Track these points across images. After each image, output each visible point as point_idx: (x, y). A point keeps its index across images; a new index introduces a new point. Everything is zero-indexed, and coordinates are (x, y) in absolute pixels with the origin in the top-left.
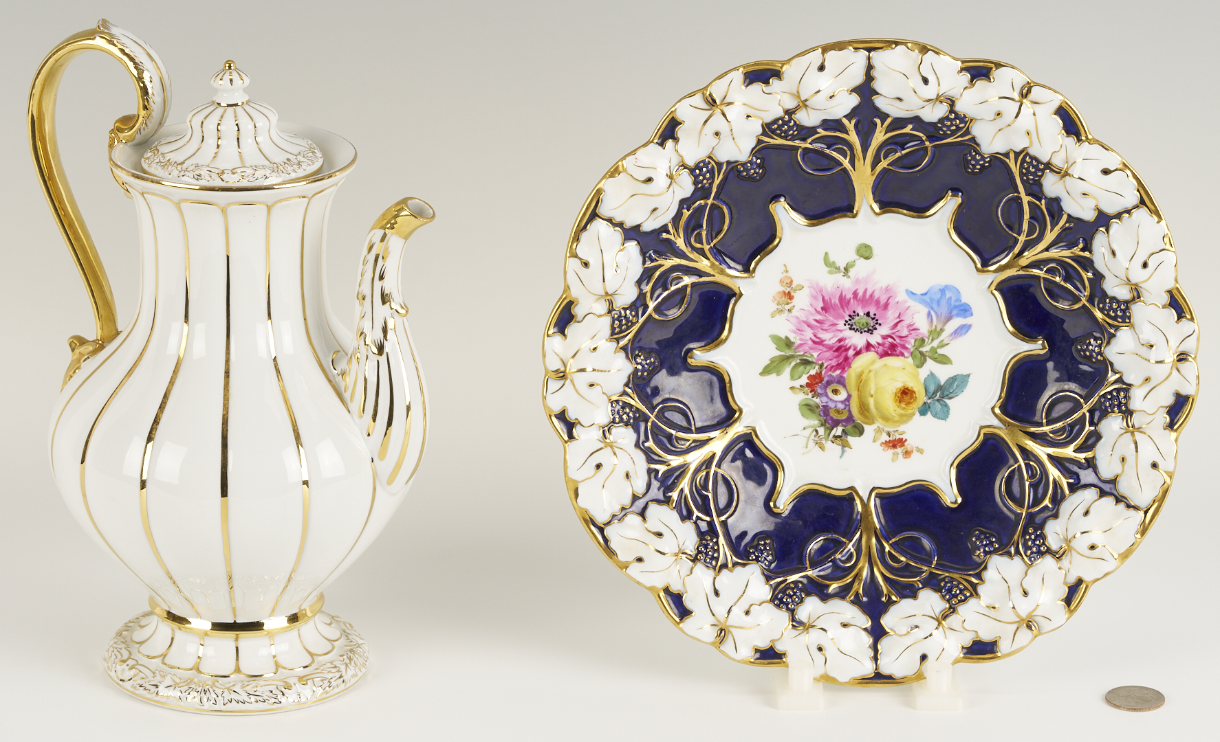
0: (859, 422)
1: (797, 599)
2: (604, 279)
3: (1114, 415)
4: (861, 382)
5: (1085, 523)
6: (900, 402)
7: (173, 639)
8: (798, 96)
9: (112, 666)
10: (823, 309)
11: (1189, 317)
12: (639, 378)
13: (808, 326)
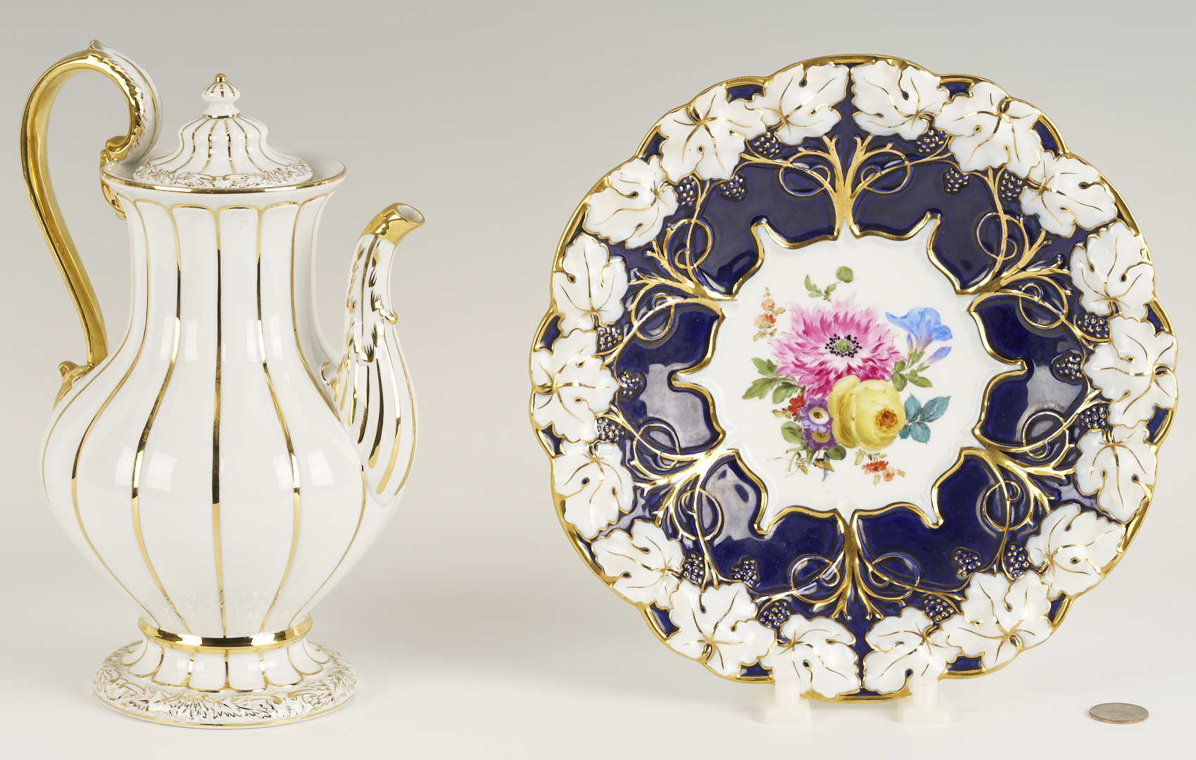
0: (841, 445)
1: (782, 617)
2: (590, 293)
3: (1093, 431)
4: (843, 404)
5: (1067, 538)
6: (881, 425)
7: (162, 656)
8: (780, 111)
9: (102, 687)
10: (804, 332)
11: (1167, 330)
12: (625, 397)
13: (790, 349)
